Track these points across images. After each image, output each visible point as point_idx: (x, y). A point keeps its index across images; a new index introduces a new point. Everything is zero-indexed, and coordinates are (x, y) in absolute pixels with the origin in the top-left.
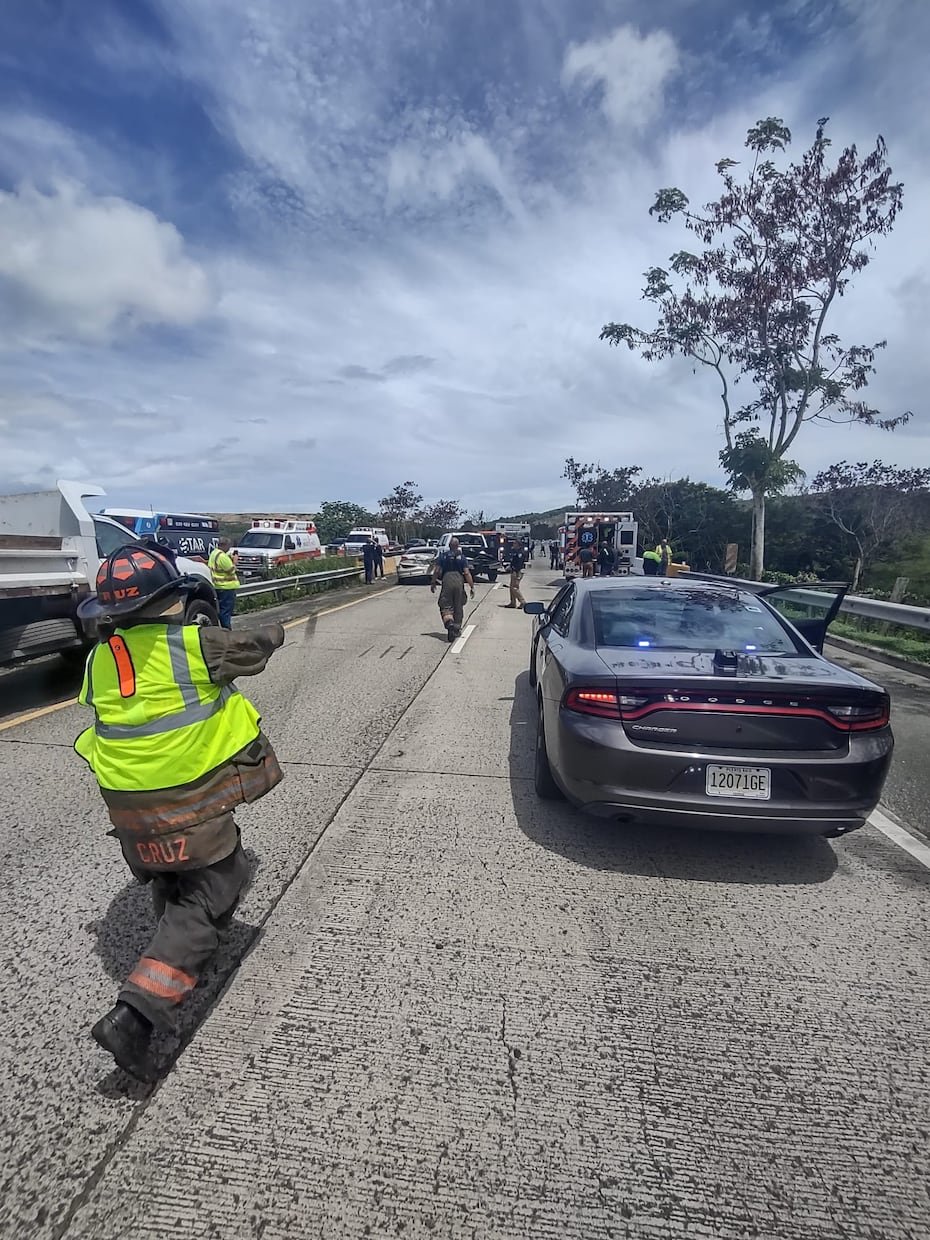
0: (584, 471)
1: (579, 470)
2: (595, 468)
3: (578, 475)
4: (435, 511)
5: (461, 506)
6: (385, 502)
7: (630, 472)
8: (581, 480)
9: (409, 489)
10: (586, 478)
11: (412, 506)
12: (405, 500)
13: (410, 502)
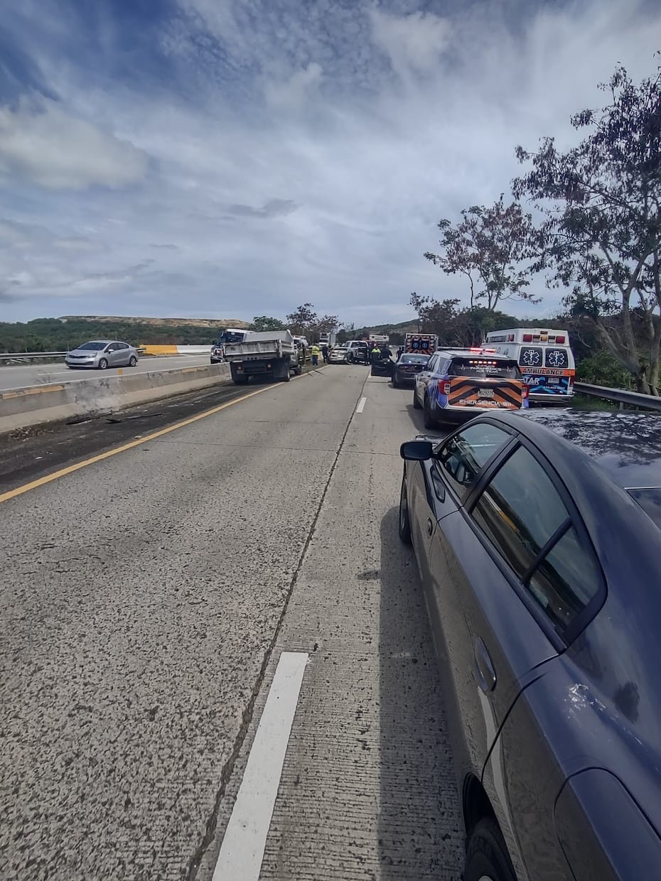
0: (423, 301)
1: (420, 300)
3: (419, 304)
4: (322, 323)
5: (340, 320)
6: (292, 317)
7: (453, 303)
8: (421, 307)
9: (308, 308)
10: (424, 305)
11: (309, 320)
12: (305, 316)
13: (308, 317)
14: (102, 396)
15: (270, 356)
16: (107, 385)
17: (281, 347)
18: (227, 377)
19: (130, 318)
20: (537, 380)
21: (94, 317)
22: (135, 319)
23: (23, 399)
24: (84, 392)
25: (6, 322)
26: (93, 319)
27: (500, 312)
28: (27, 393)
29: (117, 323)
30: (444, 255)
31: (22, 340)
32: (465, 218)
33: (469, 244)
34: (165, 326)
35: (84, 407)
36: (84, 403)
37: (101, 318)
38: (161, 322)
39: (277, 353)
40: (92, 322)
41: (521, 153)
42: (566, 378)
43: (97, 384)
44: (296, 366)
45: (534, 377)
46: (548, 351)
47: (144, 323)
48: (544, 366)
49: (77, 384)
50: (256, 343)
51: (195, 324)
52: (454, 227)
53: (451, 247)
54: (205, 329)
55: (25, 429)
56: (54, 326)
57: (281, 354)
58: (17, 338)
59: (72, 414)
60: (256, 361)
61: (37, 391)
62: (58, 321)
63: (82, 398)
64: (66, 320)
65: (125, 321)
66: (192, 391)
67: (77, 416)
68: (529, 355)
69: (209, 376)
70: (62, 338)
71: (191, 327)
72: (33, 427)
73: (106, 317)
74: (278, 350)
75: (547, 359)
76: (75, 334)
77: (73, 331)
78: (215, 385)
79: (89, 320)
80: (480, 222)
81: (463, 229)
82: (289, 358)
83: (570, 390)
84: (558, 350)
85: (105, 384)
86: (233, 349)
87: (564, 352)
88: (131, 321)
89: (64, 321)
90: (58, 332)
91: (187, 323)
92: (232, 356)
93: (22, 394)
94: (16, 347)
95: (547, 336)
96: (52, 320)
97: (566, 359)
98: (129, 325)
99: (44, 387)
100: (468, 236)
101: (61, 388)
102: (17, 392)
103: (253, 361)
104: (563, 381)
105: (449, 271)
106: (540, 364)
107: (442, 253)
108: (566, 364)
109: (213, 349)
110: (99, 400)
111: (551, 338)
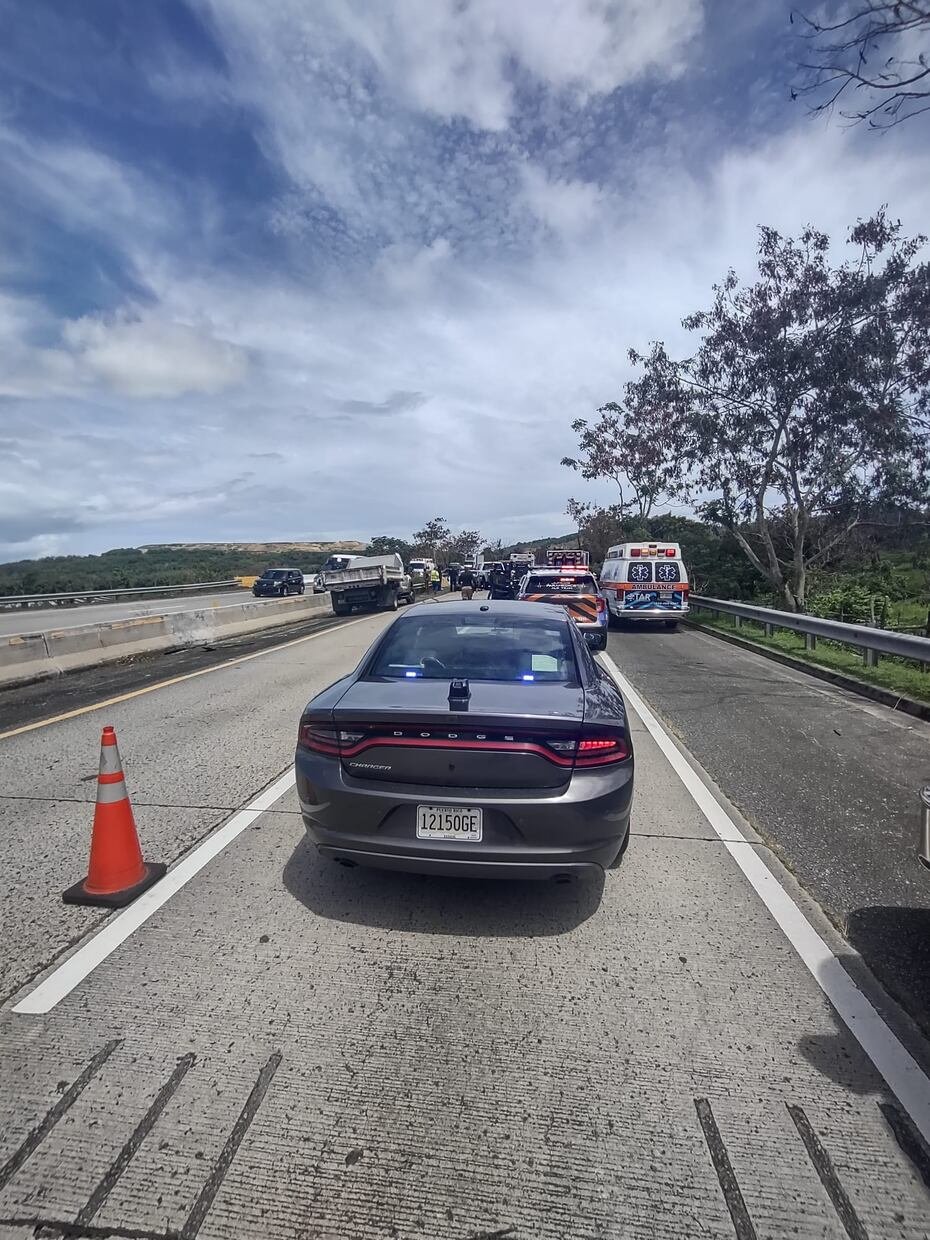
0: (583, 509)
1: (579, 508)
2: (592, 506)
3: (578, 512)
4: (459, 540)
5: (481, 536)
6: (419, 535)
7: (622, 508)
8: (581, 516)
9: (439, 524)
10: (585, 513)
11: (441, 538)
12: (436, 533)
13: (440, 535)
14: (197, 628)
15: (373, 583)
16: (202, 617)
17: (385, 573)
18: (329, 608)
19: (223, 545)
20: (648, 596)
21: (181, 545)
22: (229, 546)
23: (128, 629)
24: (181, 624)
25: (77, 555)
26: (179, 548)
27: (684, 518)
28: (132, 624)
29: (208, 551)
30: (587, 459)
31: (94, 576)
32: (604, 417)
33: (613, 445)
34: (266, 552)
35: (181, 638)
36: (181, 635)
37: (189, 546)
38: (260, 548)
39: (381, 579)
40: (178, 550)
41: (633, 355)
42: (679, 593)
43: (193, 616)
44: (408, 594)
45: (644, 593)
46: (658, 565)
47: (240, 550)
48: (654, 581)
49: (175, 616)
50: (358, 570)
51: (302, 548)
52: (591, 427)
53: (593, 450)
54: (314, 553)
55: (129, 657)
56: (133, 557)
57: (385, 580)
58: (88, 573)
59: (169, 644)
60: (359, 589)
61: (140, 622)
62: (137, 552)
63: (179, 630)
64: (146, 550)
65: (218, 548)
66: (288, 624)
67: (174, 647)
68: (637, 571)
69: (308, 608)
70: (141, 572)
71: (298, 553)
72: (137, 656)
73: (194, 545)
74: (382, 576)
75: (657, 573)
76: (157, 566)
77: (155, 563)
78: (315, 617)
79: (174, 548)
80: (622, 420)
81: (602, 429)
82: (398, 585)
83: (685, 605)
84: (668, 563)
85: (200, 616)
86: (333, 577)
87: (675, 566)
88: (224, 548)
89: (145, 551)
90: (137, 564)
91: (292, 547)
92: (333, 585)
93: (127, 625)
94: (86, 585)
95: (656, 549)
96: (130, 551)
97: (678, 573)
98: (222, 553)
99: (146, 619)
100: (609, 436)
101: (160, 620)
102: (124, 623)
103: (355, 590)
104: (676, 595)
105: (589, 477)
106: (649, 579)
107: (584, 457)
108: (677, 579)
109: (316, 578)
110: (194, 632)
111: (659, 551)
